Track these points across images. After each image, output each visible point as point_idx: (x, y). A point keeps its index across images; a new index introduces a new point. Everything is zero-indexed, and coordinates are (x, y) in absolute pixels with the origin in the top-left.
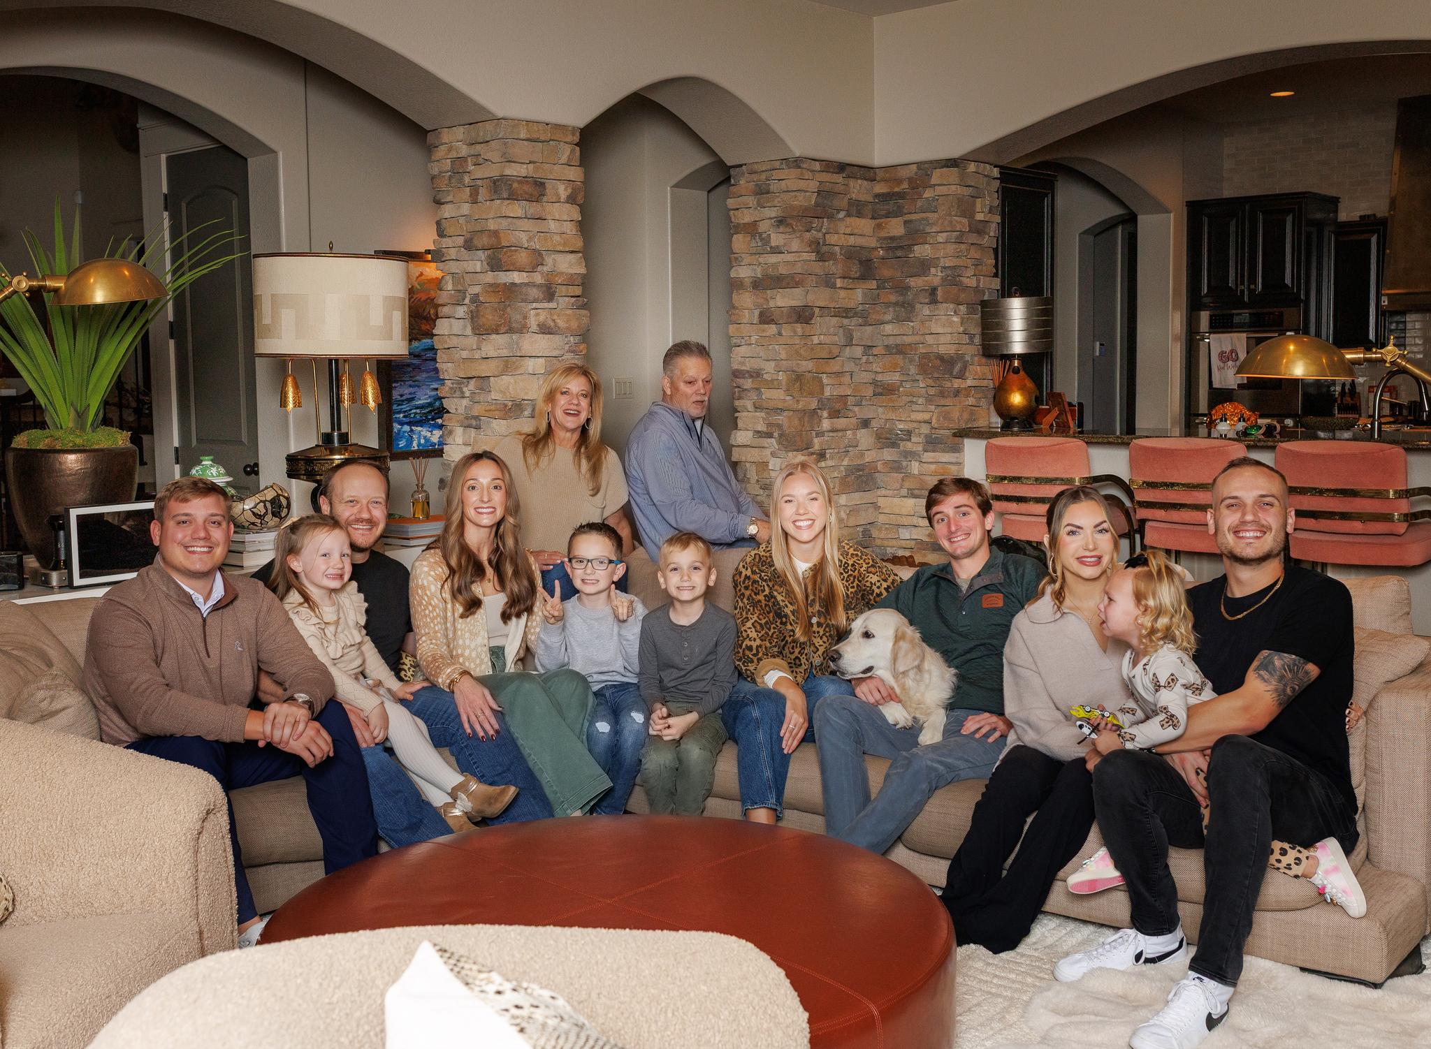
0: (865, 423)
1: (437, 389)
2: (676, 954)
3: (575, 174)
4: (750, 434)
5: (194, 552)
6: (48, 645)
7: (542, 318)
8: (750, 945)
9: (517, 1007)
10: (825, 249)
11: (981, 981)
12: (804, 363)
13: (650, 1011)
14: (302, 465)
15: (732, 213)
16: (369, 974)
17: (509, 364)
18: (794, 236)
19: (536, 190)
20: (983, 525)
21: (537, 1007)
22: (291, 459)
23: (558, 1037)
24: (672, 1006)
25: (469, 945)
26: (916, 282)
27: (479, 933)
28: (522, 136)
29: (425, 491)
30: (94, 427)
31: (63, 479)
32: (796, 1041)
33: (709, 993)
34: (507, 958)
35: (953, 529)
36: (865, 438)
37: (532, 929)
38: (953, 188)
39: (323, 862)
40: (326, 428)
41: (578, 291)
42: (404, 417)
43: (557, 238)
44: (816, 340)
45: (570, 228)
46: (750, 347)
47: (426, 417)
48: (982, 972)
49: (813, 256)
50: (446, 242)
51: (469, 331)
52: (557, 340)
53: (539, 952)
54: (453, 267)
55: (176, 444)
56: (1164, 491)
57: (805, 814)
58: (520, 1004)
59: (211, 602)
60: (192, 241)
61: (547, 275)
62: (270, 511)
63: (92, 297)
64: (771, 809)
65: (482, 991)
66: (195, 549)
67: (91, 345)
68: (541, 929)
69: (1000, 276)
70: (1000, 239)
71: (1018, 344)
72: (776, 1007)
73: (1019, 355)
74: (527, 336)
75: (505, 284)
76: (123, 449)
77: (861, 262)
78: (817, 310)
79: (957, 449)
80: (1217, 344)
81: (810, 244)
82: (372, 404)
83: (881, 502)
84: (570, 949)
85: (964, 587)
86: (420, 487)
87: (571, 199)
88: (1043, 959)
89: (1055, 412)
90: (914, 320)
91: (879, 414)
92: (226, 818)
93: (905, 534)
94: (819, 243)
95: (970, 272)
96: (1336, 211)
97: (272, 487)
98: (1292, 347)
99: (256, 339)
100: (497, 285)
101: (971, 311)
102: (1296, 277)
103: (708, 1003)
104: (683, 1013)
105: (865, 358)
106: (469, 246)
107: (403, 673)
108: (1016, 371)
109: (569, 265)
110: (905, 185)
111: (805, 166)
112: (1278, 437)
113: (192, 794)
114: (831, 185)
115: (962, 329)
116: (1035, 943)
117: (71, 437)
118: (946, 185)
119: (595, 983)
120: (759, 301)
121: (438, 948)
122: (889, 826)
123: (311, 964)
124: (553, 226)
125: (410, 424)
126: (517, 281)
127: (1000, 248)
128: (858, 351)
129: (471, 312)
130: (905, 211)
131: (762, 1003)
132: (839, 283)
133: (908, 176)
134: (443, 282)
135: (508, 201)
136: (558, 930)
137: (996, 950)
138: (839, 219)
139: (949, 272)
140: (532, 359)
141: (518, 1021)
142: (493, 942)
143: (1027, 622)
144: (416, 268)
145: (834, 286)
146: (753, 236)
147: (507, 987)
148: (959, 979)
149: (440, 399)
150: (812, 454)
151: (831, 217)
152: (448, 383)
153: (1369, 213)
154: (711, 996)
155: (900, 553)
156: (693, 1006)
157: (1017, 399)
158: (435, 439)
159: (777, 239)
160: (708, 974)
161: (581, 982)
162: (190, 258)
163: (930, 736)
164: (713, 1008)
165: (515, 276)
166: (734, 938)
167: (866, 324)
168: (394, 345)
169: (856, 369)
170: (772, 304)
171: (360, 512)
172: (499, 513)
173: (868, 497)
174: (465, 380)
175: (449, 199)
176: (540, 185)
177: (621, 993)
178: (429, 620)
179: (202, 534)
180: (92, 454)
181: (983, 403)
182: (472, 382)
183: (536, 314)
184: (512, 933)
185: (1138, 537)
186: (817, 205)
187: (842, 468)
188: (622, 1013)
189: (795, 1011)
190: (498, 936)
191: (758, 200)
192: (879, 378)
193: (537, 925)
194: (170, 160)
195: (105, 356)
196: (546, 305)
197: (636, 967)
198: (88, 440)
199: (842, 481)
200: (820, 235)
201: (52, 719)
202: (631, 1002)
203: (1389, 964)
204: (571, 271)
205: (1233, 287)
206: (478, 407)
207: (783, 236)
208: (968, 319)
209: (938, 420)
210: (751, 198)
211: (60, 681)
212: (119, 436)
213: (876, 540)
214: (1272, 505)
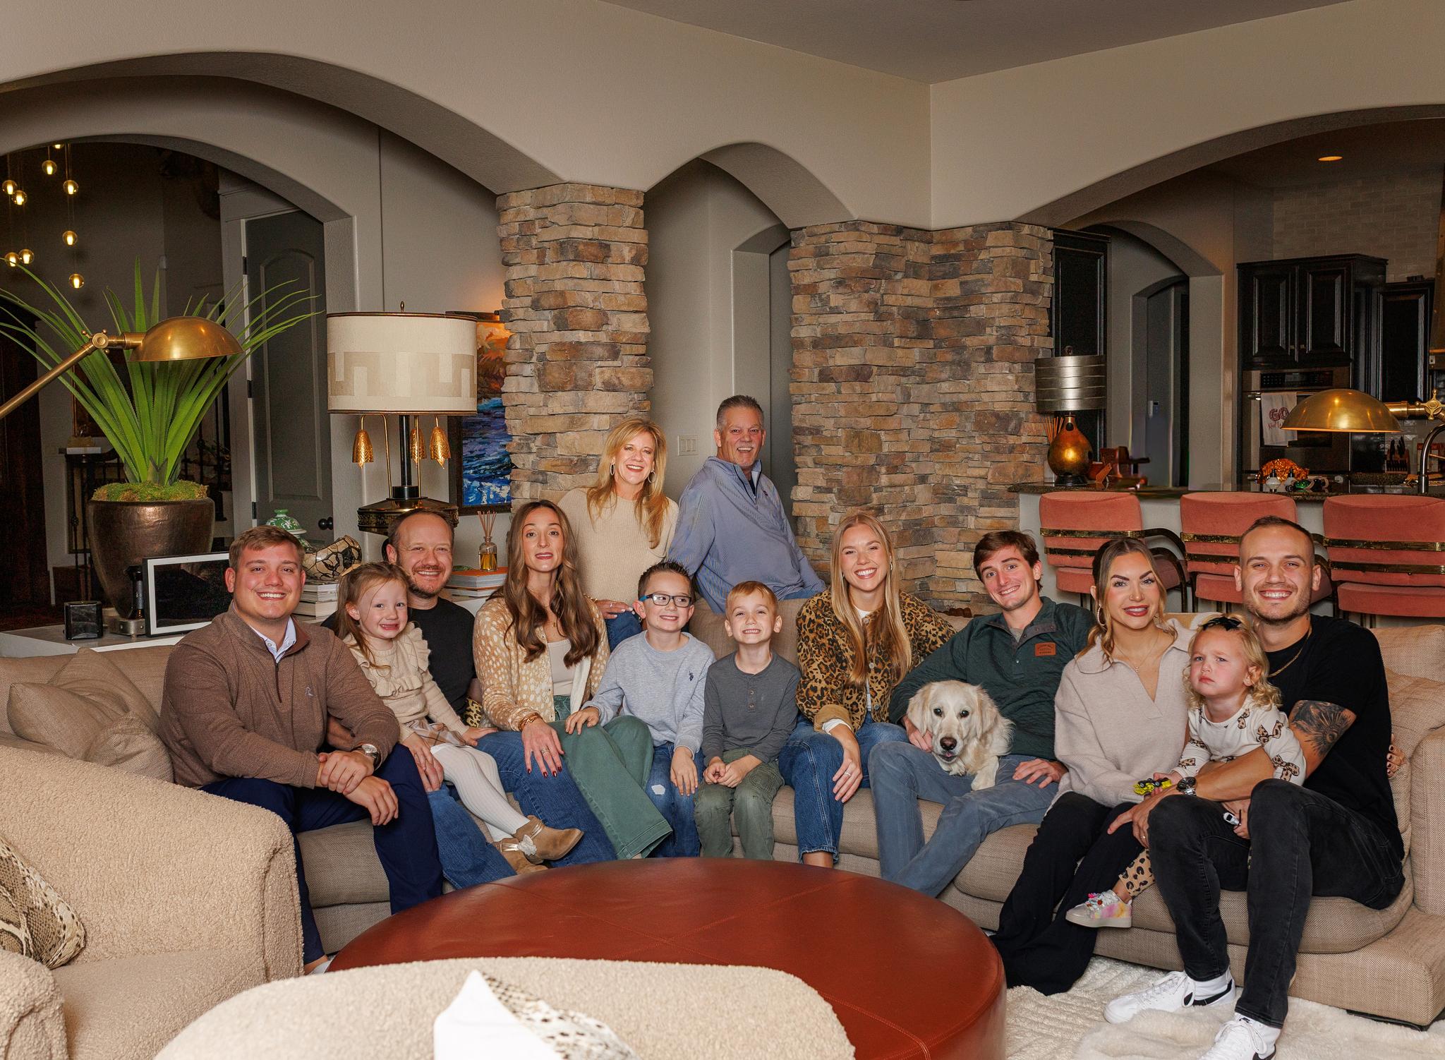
0: (923, 479)
1: (505, 446)
2: (725, 988)
3: (640, 236)
4: (810, 489)
5: (267, 598)
6: (124, 691)
7: (607, 376)
8: (798, 980)
9: (563, 1034)
10: (883, 309)
11: (1032, 1022)
12: (862, 420)
13: (698, 1043)
14: (373, 519)
15: (792, 274)
16: (421, 1003)
17: (575, 420)
18: (852, 297)
19: (601, 252)
20: (1032, 575)
21: (582, 1035)
22: (363, 512)
24: (719, 1038)
25: (520, 977)
26: (969, 341)
27: (530, 965)
28: (588, 199)
29: (493, 544)
30: (172, 481)
31: (141, 531)
33: (757, 1026)
34: (557, 990)
35: (1002, 582)
36: (922, 494)
37: (584, 962)
38: (1008, 249)
39: (389, 903)
40: (397, 483)
41: (642, 349)
42: (475, 473)
43: (622, 298)
44: (874, 398)
45: (634, 289)
46: (809, 405)
47: (496, 473)
48: (1033, 1013)
49: (871, 316)
50: (514, 302)
51: (536, 389)
52: (621, 397)
53: (589, 984)
54: (521, 326)
55: (254, 499)
56: (1214, 545)
57: (860, 858)
58: (565, 1031)
59: (283, 649)
60: (270, 299)
61: (612, 334)
62: (341, 563)
63: (169, 354)
64: (829, 853)
65: (529, 1019)
66: (268, 595)
67: (169, 402)
68: (592, 962)
69: (1054, 335)
70: (1054, 300)
71: (1071, 401)
72: (822, 1041)
73: (1073, 413)
74: (592, 393)
75: (571, 343)
76: (199, 502)
77: (918, 322)
78: (875, 369)
79: (1012, 504)
80: (1269, 402)
81: (869, 304)
82: (441, 459)
83: (939, 555)
84: (619, 982)
85: (1018, 636)
86: (488, 540)
87: (635, 261)
88: (1093, 1001)
89: (1108, 468)
90: (970, 378)
91: (936, 470)
92: (293, 857)
93: (962, 587)
94: (877, 303)
95: (1024, 332)
96: (1384, 273)
97: (344, 539)
98: (1337, 401)
99: (330, 396)
100: (563, 344)
101: (1026, 370)
102: (1345, 336)
103: (756, 1036)
104: (731, 1046)
105: (922, 416)
106: (536, 306)
107: (469, 720)
108: (1070, 428)
109: (634, 325)
110: (961, 247)
111: (863, 229)
112: (1327, 491)
113: (259, 834)
114: (888, 247)
115: (1016, 387)
116: (1085, 986)
117: (149, 490)
118: (1000, 247)
119: (644, 1014)
120: (818, 360)
121: (487, 977)
122: (942, 869)
123: (363, 992)
124: (617, 286)
125: (480, 479)
126: (583, 340)
127: (1054, 309)
128: (916, 409)
129: (538, 370)
130: (961, 272)
131: (809, 1037)
132: (897, 342)
133: (964, 238)
134: (512, 341)
135: (575, 263)
136: (609, 963)
137: (1047, 992)
138: (897, 281)
139: (1003, 332)
140: (597, 416)
141: (563, 1048)
142: (544, 973)
143: (1077, 671)
144: (486, 328)
146: (813, 296)
147: (554, 1015)
148: (1010, 1020)
149: (508, 455)
150: (871, 508)
151: (888, 278)
152: (516, 439)
153: (1417, 274)
154: (758, 1029)
155: (957, 606)
156: (741, 1039)
157: (1070, 455)
158: (504, 494)
159: (836, 300)
160: (755, 1007)
161: (630, 1014)
162: (268, 315)
163: (984, 781)
164: (761, 1040)
165: (580, 335)
166: (782, 973)
167: (923, 382)
168: (463, 402)
169: (913, 426)
170: (831, 363)
171: (426, 559)
173: (925, 551)
174: (531, 436)
175: (517, 261)
176: (605, 246)
177: (669, 1025)
178: (492, 671)
179: (275, 581)
180: (170, 507)
181: (1038, 459)
182: (539, 438)
183: (601, 372)
184: (563, 966)
185: (1189, 589)
186: (875, 266)
187: (900, 523)
188: (670, 1045)
189: (842, 1044)
190: (549, 969)
191: (818, 262)
192: (936, 434)
193: (588, 959)
194: (249, 224)
195: (183, 412)
196: (610, 363)
197: (685, 1000)
198: (166, 493)
199: (901, 534)
200: (878, 295)
201: (127, 763)
202: (679, 1034)
203: (1435, 1008)
204: (635, 330)
205: (1284, 347)
206: (544, 462)
207: (842, 297)
208: (1023, 377)
209: (993, 475)
210: (810, 260)
211: (135, 726)
212: (196, 489)
213: (934, 593)
214: (1297, 565)
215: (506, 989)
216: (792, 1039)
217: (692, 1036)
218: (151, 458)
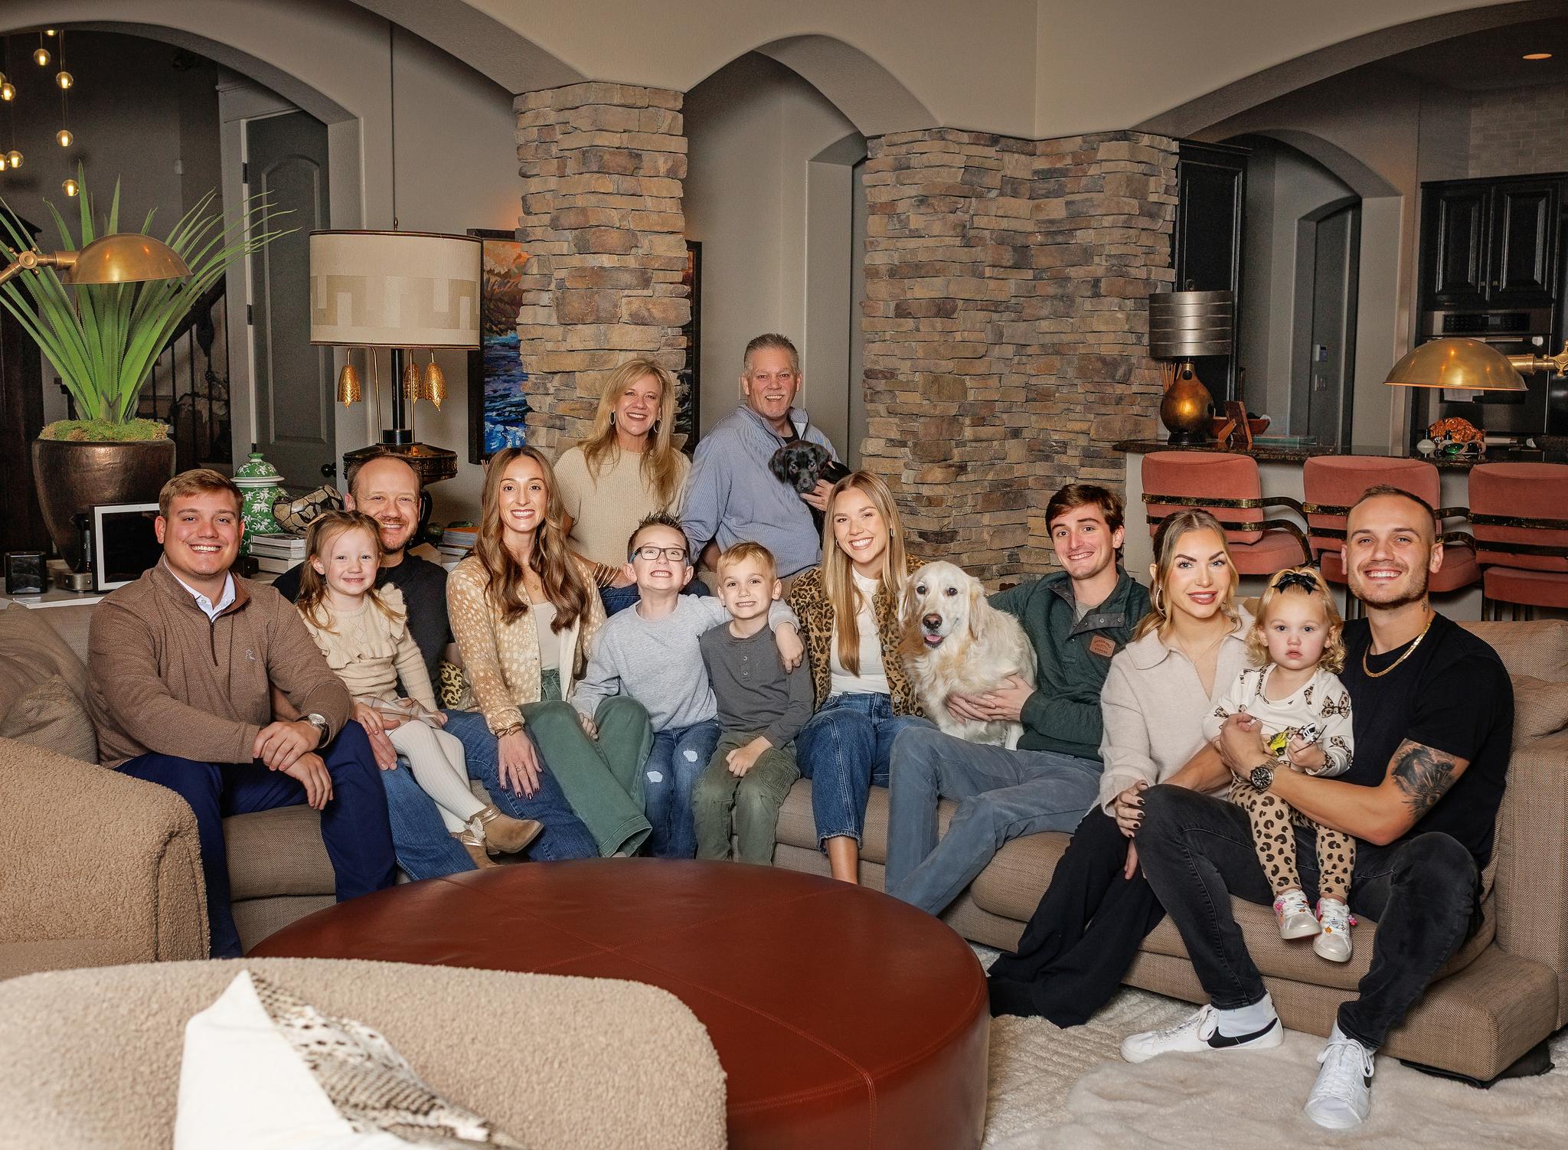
0: (1016, 433)
2: (578, 1002)
3: (680, 145)
4: (882, 442)
5: (199, 552)
7: (635, 307)
9: (320, 1043)
10: (972, 233)
12: (943, 362)
13: (533, 1061)
15: (867, 190)
17: (596, 358)
18: (935, 217)
19: (631, 162)
20: (1110, 542)
21: (342, 1044)
23: (354, 1077)
24: (560, 1057)
26: (1072, 272)
28: (615, 102)
30: (127, 419)
31: (89, 474)
32: (707, 1102)
33: (607, 1046)
35: (1074, 545)
36: (1015, 450)
38: (1122, 164)
40: (388, 427)
41: (678, 276)
43: (655, 217)
44: (958, 337)
45: (672, 208)
46: (884, 344)
49: (958, 241)
50: (533, 220)
51: (554, 321)
52: (652, 331)
54: (540, 248)
55: (254, 440)
58: (324, 1040)
59: (220, 607)
61: (643, 259)
63: (107, 276)
65: (288, 1025)
66: (202, 548)
69: (1176, 266)
70: (1178, 224)
72: (686, 1065)
73: (1191, 357)
74: (617, 326)
75: (593, 268)
77: (1015, 249)
78: (960, 303)
79: (1118, 464)
81: (955, 227)
82: (437, 399)
83: (1033, 522)
84: (450, 990)
87: (671, 174)
89: (1233, 424)
90: (1073, 315)
91: (1032, 423)
94: (965, 226)
95: (1139, 262)
97: (324, 488)
99: (313, 326)
100: (585, 270)
101: (1139, 307)
102: (1548, 272)
103: (605, 1055)
104: (573, 1065)
105: (1016, 359)
106: (555, 225)
108: (1187, 376)
109: (668, 248)
110: (1068, 160)
111: (950, 137)
113: (153, 814)
114: (980, 159)
115: (1127, 327)
117: (100, 429)
118: (1114, 161)
119: (471, 1027)
120: (895, 291)
123: (129, 989)
124: (649, 203)
125: (505, 423)
126: (606, 265)
127: (1178, 233)
128: (1009, 351)
129: (557, 298)
130: (1067, 190)
131: (670, 1059)
132: (988, 272)
133: (1071, 150)
134: (529, 265)
135: (599, 175)
137: (1063, 1025)
138: (991, 199)
139: (1115, 262)
140: (622, 353)
141: (314, 1058)
145: (982, 276)
146: (890, 216)
147: (318, 1021)
150: (950, 466)
151: (980, 196)
152: (532, 378)
154: (610, 1048)
156: (586, 1058)
157: (1187, 408)
159: (916, 221)
160: (610, 1024)
164: (610, 1061)
165: (604, 259)
166: (655, 989)
167: (1019, 320)
168: (462, 335)
169: (1006, 371)
170: (909, 295)
171: (387, 510)
172: (538, 518)
173: (1015, 517)
174: (549, 376)
175: (536, 171)
176: (636, 156)
177: (501, 1039)
179: (209, 533)
180: (122, 448)
181: (1150, 412)
182: (557, 377)
183: (628, 302)
186: (964, 182)
187: (986, 483)
189: (710, 1069)
191: (898, 176)
192: (1033, 381)
194: (252, 125)
195: (138, 341)
196: (639, 292)
197: (525, 1013)
198: (119, 432)
199: (987, 497)
200: (967, 216)
201: (42, 732)
202: (511, 1050)
203: (1500, 1061)
204: (669, 254)
205: (1473, 283)
206: (562, 405)
207: (924, 218)
208: (1135, 316)
209: (1097, 431)
210: (889, 174)
211: (58, 690)
212: (153, 429)
213: (1025, 566)
214: (1410, 541)
215: (274, 992)
216: (649, 1061)
217: (526, 1053)
218: (103, 393)
